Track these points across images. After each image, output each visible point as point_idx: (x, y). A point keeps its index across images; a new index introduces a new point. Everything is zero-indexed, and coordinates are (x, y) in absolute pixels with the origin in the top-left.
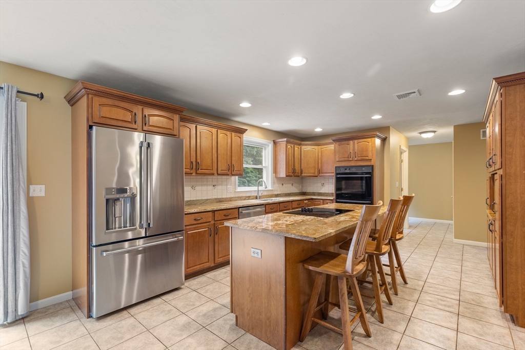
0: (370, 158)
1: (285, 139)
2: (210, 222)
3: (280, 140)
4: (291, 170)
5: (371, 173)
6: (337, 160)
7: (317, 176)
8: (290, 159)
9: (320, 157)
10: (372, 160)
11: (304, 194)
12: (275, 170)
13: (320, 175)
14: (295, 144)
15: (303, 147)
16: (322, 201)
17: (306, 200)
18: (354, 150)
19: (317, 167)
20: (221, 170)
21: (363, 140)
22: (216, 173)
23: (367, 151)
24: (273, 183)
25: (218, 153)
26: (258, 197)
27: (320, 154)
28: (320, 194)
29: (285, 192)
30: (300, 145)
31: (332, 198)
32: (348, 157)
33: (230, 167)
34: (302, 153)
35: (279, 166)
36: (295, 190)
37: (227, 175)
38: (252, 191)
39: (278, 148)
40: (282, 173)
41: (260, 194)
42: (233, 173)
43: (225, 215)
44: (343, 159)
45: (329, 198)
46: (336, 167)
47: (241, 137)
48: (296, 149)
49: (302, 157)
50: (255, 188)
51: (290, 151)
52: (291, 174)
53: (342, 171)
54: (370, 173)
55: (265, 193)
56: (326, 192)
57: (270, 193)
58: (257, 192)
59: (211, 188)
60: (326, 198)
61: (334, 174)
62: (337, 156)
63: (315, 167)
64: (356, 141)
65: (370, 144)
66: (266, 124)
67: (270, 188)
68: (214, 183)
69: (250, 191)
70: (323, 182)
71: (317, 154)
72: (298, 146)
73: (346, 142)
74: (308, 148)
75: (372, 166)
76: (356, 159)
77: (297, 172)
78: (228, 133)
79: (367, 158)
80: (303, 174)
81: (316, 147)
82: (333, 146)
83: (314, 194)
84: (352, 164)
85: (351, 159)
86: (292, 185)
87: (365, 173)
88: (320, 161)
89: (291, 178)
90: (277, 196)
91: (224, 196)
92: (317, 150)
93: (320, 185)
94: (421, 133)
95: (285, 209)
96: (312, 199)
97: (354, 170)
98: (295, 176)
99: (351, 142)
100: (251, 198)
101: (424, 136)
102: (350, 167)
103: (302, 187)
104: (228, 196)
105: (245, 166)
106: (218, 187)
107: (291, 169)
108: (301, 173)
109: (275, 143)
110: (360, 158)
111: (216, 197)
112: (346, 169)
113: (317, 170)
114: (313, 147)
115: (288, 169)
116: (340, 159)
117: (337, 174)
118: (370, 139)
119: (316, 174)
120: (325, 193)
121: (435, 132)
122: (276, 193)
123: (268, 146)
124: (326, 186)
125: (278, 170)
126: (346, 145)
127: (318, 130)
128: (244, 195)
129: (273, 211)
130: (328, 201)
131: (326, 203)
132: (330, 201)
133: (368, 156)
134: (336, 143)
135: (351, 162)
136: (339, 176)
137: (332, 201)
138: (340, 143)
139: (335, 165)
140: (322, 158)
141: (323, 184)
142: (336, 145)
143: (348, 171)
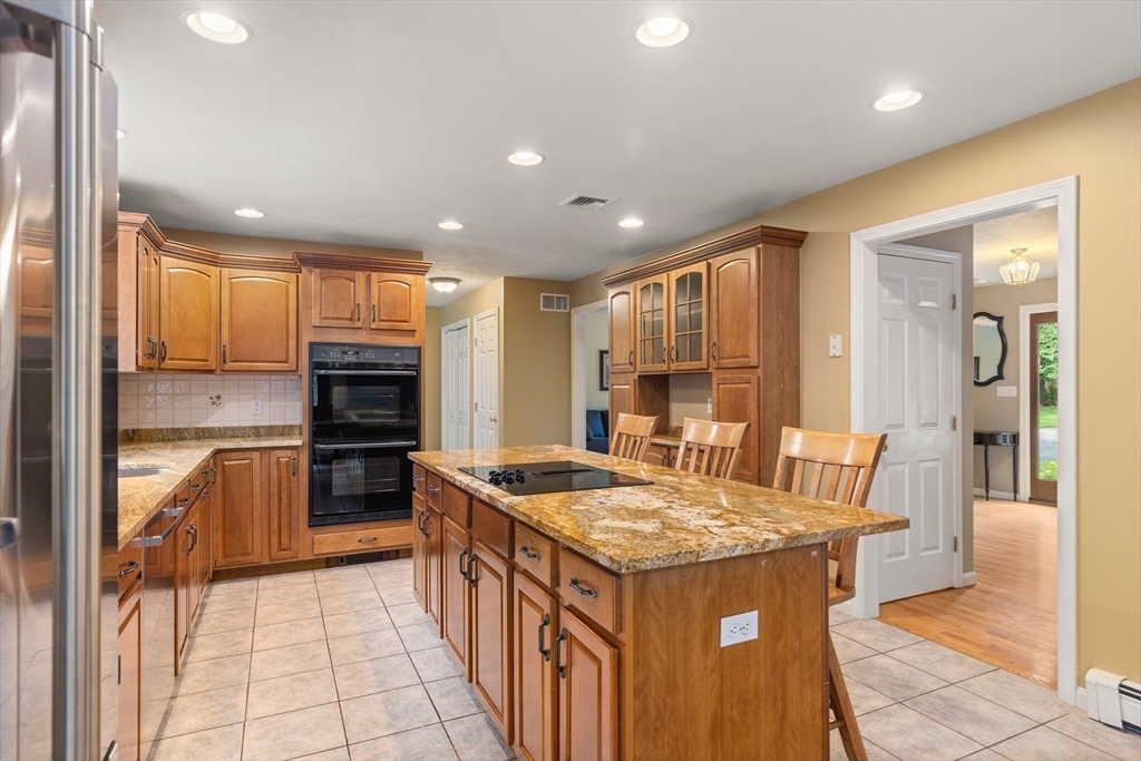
0: (411, 326)
4: (146, 345)
5: (417, 368)
6: (316, 322)
7: (211, 372)
9: (226, 304)
10: (417, 333)
13: (228, 366)
14: (152, 243)
15: (166, 260)
16: (256, 455)
18: (368, 299)
19: (213, 338)
21: (392, 276)
23: (406, 305)
27: (225, 295)
30: (158, 248)
31: (297, 442)
32: (351, 319)
34: (165, 281)
44: (333, 323)
45: (286, 443)
46: (312, 345)
48: (153, 261)
49: (164, 298)
53: (335, 356)
54: (414, 366)
56: (228, 425)
60: (276, 443)
62: (316, 311)
63: (207, 339)
64: (374, 276)
65: (414, 289)
71: (215, 295)
72: (155, 253)
73: (346, 273)
74: (182, 268)
75: (418, 350)
76: (373, 326)
79: (405, 326)
80: (167, 363)
81: (211, 269)
84: (361, 338)
85: (359, 324)
87: (400, 365)
88: (226, 321)
92: (213, 283)
93: (203, 400)
94: (433, 280)
96: (217, 452)
97: (369, 357)
99: (360, 276)
101: (440, 287)
102: (358, 348)
107: (146, 341)
108: (162, 357)
110: (385, 325)
112: (345, 353)
113: (213, 350)
114: (202, 267)
115: (143, 338)
116: (326, 323)
118: (413, 277)
119: (211, 364)
124: (230, 404)
126: (346, 282)
127: (248, 213)
130: (279, 453)
131: (273, 460)
132: (289, 453)
133: (406, 322)
134: (311, 272)
135: (360, 331)
136: (322, 372)
137: (295, 452)
138: (324, 271)
139: (306, 339)
140: (234, 308)
141: (219, 397)
142: (312, 278)
143: (351, 358)
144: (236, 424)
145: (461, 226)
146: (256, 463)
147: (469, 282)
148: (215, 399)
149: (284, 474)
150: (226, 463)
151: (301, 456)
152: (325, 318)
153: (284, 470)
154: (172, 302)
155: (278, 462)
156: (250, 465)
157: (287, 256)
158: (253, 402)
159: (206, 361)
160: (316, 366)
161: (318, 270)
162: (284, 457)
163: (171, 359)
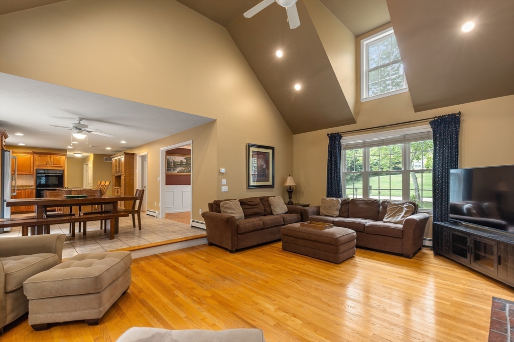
5: (63, 174)
6: (38, 165)
10: (63, 167)
18: (51, 160)
23: (60, 162)
31: (33, 188)
46: (36, 169)
62: (37, 163)
64: (52, 156)
65: (62, 158)
73: (45, 155)
75: (63, 170)
76: (52, 166)
84: (49, 168)
85: (48, 165)
99: (49, 156)
126: (45, 157)
131: (27, 191)
133: (60, 165)
137: (32, 190)
138: (40, 155)
139: (35, 168)
142: (37, 157)
146: (23, 192)
147: (85, 154)
151: (34, 191)
152: (40, 164)
153: (30, 193)
156: (21, 192)
157: (31, 151)
160: (37, 173)
161: (38, 155)
162: (29, 191)
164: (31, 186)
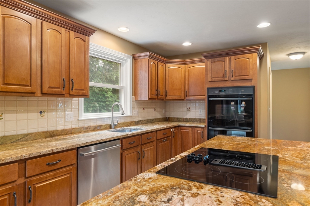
0: (250, 77)
1: (148, 53)
2: (15, 181)
3: (142, 54)
4: (154, 92)
5: (252, 96)
6: (210, 80)
7: (183, 100)
8: (154, 78)
9: (187, 77)
10: (253, 80)
11: (167, 120)
12: (135, 92)
13: (187, 98)
14: (159, 60)
15: (168, 65)
16: (190, 129)
17: (172, 128)
18: (230, 68)
19: (183, 89)
20: (50, 87)
21: (241, 56)
22: (39, 92)
23: (247, 68)
24: (133, 108)
25: (44, 59)
26: (113, 127)
27: (187, 74)
28: (186, 120)
29: (146, 119)
30: (164, 62)
31: (203, 126)
32: (223, 77)
33: (66, 84)
34: (167, 72)
35: (139, 87)
36: (156, 115)
37: (61, 95)
38: (104, 118)
39: (139, 64)
40: (144, 95)
41: (115, 122)
42: (71, 93)
43: (48, 164)
44: (216, 79)
45: (199, 125)
46: (208, 89)
47: (87, 41)
48: (160, 66)
49: (167, 77)
50: (108, 115)
51: (154, 69)
52: (154, 97)
53: (216, 93)
55: (122, 121)
56: (192, 117)
57: (129, 120)
58: (111, 120)
59: (36, 115)
60: (196, 125)
61: (206, 97)
62: (209, 75)
63: (181, 89)
64: (233, 57)
65: (251, 60)
66: (123, 31)
67: (128, 113)
68: (41, 109)
69: (102, 118)
70: (189, 106)
71: (183, 74)
72: (162, 64)
73: (221, 59)
74: (172, 67)
75: (253, 88)
76: (232, 79)
77: (161, 94)
78: (63, 30)
79: (247, 77)
80: (168, 97)
81: (183, 66)
82: (204, 64)
83: (178, 120)
84: (228, 84)
85: (227, 79)
86: (155, 109)
87: (244, 95)
88: (187, 82)
89: (154, 101)
90: (137, 123)
91: (60, 128)
92: (183, 70)
93: (185, 109)
94: (289, 55)
95: (149, 141)
96: (179, 126)
97: (230, 92)
98: (158, 99)
99: (227, 59)
100: (102, 128)
101: (293, 58)
102: (226, 89)
103: (165, 111)
104: (66, 127)
105: (92, 84)
106: (49, 114)
107: (154, 90)
108: (166, 95)
109: (135, 58)
110: (238, 78)
111: (45, 129)
112: (220, 91)
113: (183, 92)
114: (179, 66)
115: (151, 90)
116: (214, 79)
117: (210, 97)
118: (250, 55)
119: (183, 97)
120: (191, 119)
121: (304, 53)
122: (136, 120)
123: (126, 61)
124: (193, 111)
125: (139, 92)
126: (221, 62)
127: (187, 44)
128: (93, 124)
129: (132, 146)
130: (198, 129)
131: (196, 131)
132: (201, 129)
133: (247, 75)
134: (208, 61)
135: (227, 82)
136: (211, 99)
137: (203, 129)
138: (213, 59)
139: (207, 87)
140: (189, 78)
141: (189, 108)
143: (223, 93)
144: (194, 117)
145: (269, 24)
146: (191, 132)
148: (189, 109)
149: (199, 137)
150: (182, 130)
151: (205, 131)
152: (213, 78)
153: (199, 135)
154: (169, 78)
155: (197, 132)
156: (189, 132)
158: (200, 110)
159: (181, 96)
161: (210, 59)
162: (199, 131)
163: (169, 96)
164: (200, 121)
